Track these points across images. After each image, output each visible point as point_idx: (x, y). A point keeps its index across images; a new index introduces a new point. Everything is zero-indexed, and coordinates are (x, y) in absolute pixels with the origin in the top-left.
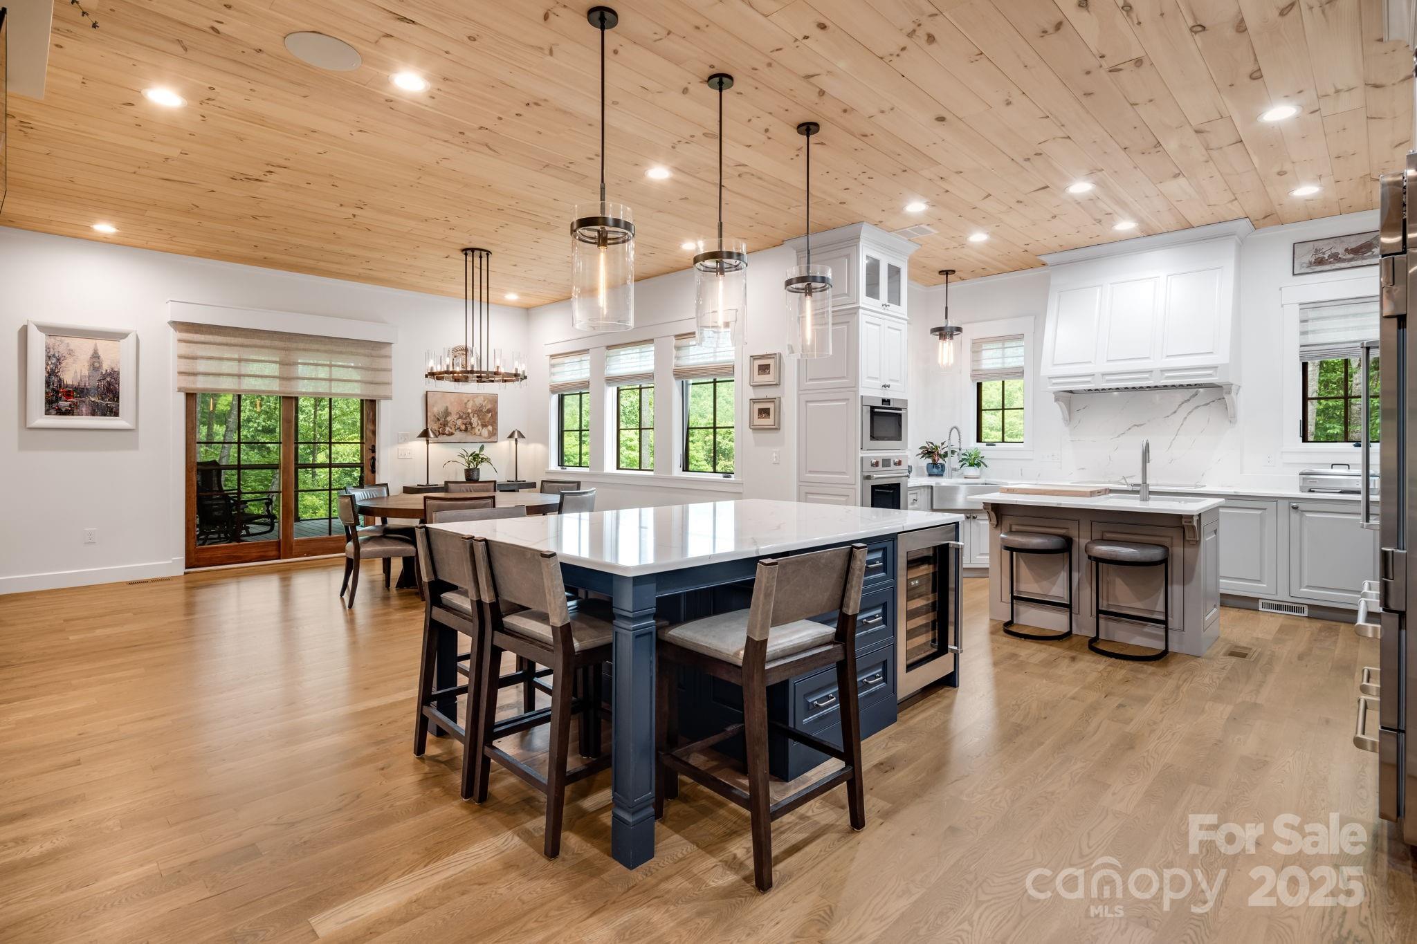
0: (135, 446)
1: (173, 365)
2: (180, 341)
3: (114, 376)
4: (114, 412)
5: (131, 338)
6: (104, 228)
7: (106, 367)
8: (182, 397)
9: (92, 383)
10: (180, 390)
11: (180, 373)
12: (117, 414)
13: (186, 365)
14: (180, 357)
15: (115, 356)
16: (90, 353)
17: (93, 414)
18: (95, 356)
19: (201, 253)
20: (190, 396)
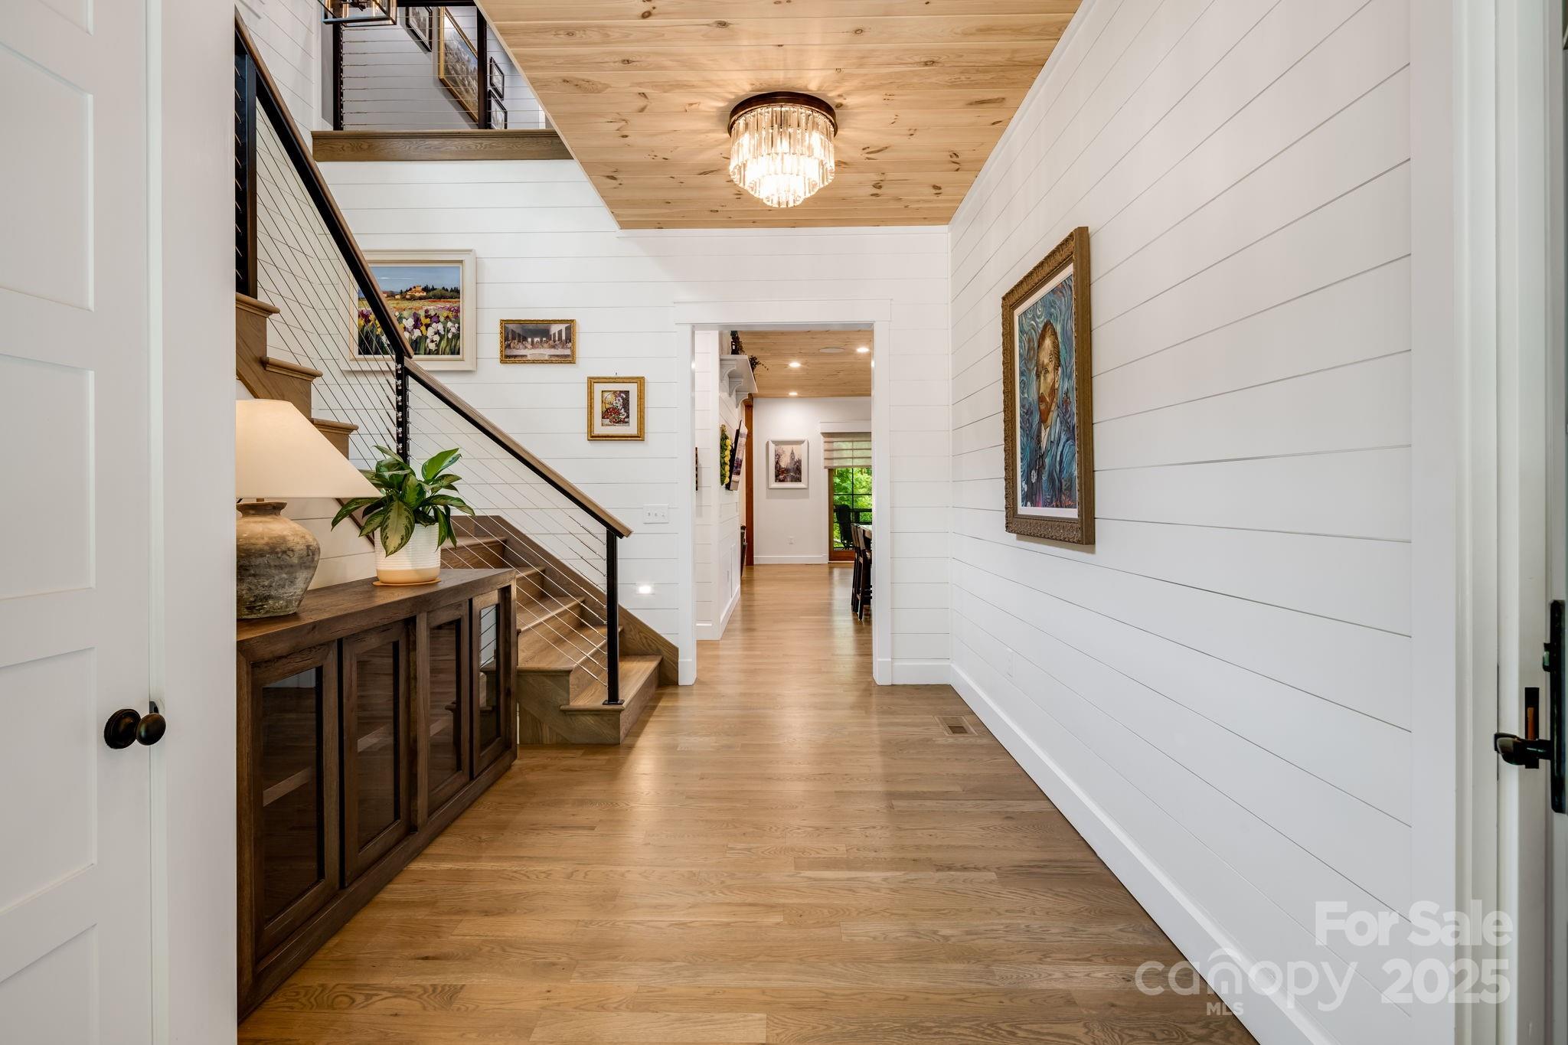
0: (807, 496)
1: (822, 455)
2: (825, 442)
3: (799, 462)
4: (799, 480)
5: (806, 443)
6: (793, 394)
7: (796, 458)
8: (827, 471)
9: (791, 467)
10: (825, 468)
11: (825, 459)
12: (801, 481)
13: (828, 455)
14: (825, 450)
15: (800, 452)
16: (791, 451)
17: (792, 481)
18: (792, 453)
19: (832, 396)
20: (831, 471)
